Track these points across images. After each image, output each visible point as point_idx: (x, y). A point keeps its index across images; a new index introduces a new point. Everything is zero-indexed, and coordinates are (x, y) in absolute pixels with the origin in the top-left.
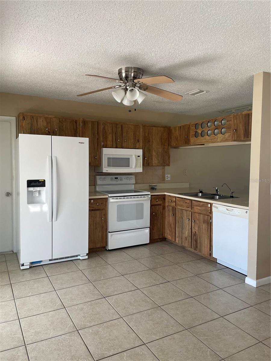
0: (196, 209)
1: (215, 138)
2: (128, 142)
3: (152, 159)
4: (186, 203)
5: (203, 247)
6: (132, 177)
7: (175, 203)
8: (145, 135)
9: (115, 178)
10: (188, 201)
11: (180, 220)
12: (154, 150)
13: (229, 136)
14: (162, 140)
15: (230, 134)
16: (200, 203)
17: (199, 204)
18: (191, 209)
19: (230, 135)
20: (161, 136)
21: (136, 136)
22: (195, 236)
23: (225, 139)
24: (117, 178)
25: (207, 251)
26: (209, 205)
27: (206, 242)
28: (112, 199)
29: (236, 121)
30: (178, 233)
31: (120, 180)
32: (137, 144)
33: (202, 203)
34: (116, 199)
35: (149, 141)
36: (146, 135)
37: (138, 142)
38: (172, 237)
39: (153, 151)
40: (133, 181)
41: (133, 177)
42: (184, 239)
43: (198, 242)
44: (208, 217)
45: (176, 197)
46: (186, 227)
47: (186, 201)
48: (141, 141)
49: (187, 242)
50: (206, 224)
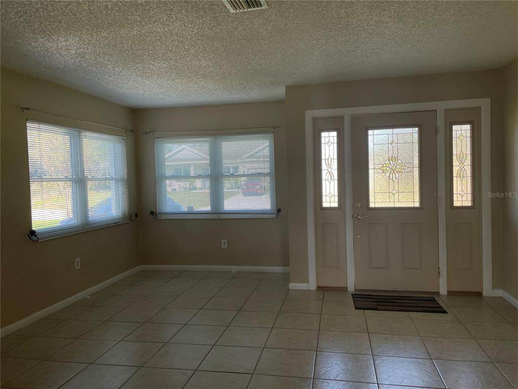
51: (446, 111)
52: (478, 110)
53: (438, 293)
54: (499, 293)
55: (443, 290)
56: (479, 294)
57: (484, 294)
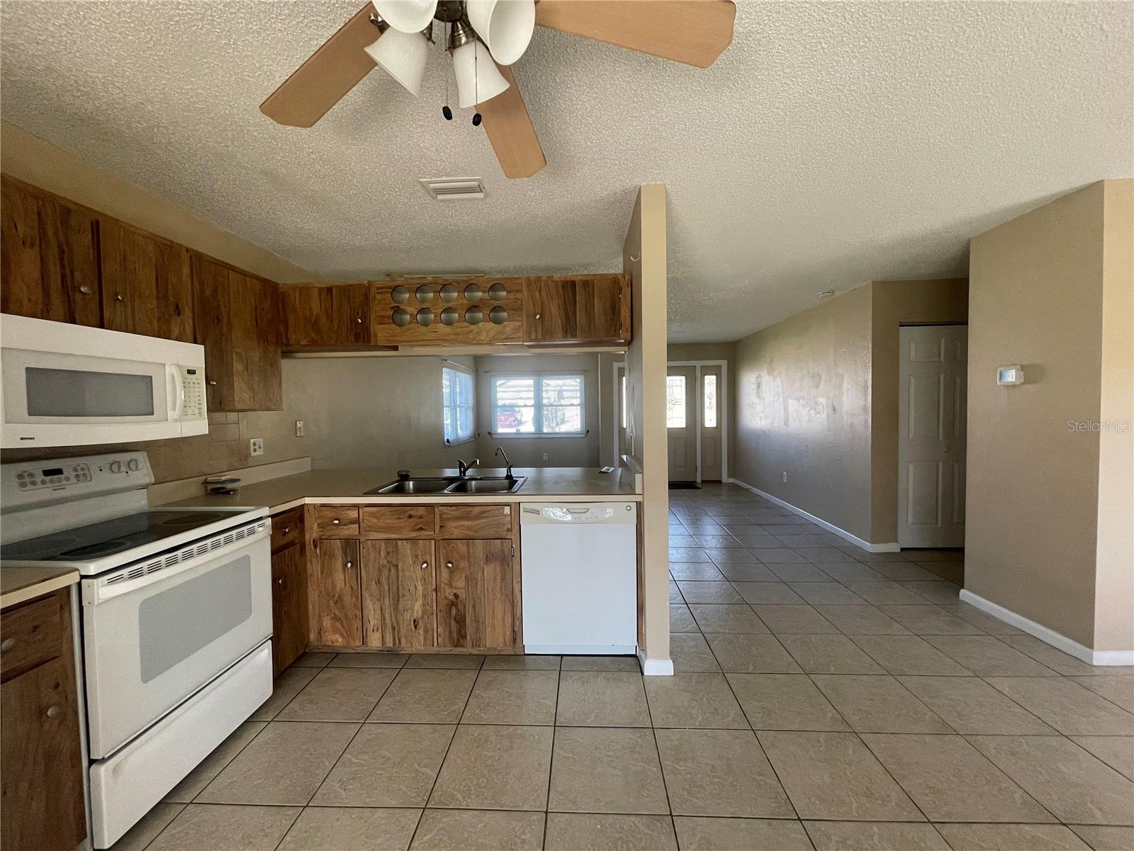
0: (455, 528)
1: (471, 332)
2: (133, 308)
3: (232, 386)
4: (410, 516)
5: (488, 629)
6: (136, 461)
7: (357, 525)
8: (202, 291)
9: (47, 473)
10: (422, 511)
11: (386, 573)
12: (236, 352)
13: (516, 330)
14: (259, 322)
15: (519, 323)
16: (468, 509)
17: (469, 513)
18: (433, 533)
19: (520, 326)
20: (256, 308)
21: (166, 289)
22: (457, 607)
23: (504, 337)
24: (59, 472)
25: (504, 635)
26: (507, 510)
27: (499, 614)
28: (111, 582)
29: (537, 294)
30: (378, 616)
31: (73, 480)
32: (173, 324)
33: (476, 510)
34: (133, 576)
35: (218, 318)
36: (208, 293)
37: (179, 314)
38: (348, 635)
39: (234, 355)
40: (144, 474)
41: (142, 457)
42: (404, 628)
43: (468, 621)
44: (502, 543)
45: (356, 506)
46: (412, 588)
47: (412, 513)
48: (188, 313)
49: (421, 632)
50: (498, 564)
51: (702, 367)
52: (720, 366)
53: (696, 482)
54: (732, 480)
55: (699, 480)
56: (720, 482)
57: (723, 481)
